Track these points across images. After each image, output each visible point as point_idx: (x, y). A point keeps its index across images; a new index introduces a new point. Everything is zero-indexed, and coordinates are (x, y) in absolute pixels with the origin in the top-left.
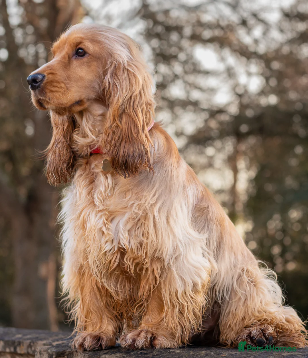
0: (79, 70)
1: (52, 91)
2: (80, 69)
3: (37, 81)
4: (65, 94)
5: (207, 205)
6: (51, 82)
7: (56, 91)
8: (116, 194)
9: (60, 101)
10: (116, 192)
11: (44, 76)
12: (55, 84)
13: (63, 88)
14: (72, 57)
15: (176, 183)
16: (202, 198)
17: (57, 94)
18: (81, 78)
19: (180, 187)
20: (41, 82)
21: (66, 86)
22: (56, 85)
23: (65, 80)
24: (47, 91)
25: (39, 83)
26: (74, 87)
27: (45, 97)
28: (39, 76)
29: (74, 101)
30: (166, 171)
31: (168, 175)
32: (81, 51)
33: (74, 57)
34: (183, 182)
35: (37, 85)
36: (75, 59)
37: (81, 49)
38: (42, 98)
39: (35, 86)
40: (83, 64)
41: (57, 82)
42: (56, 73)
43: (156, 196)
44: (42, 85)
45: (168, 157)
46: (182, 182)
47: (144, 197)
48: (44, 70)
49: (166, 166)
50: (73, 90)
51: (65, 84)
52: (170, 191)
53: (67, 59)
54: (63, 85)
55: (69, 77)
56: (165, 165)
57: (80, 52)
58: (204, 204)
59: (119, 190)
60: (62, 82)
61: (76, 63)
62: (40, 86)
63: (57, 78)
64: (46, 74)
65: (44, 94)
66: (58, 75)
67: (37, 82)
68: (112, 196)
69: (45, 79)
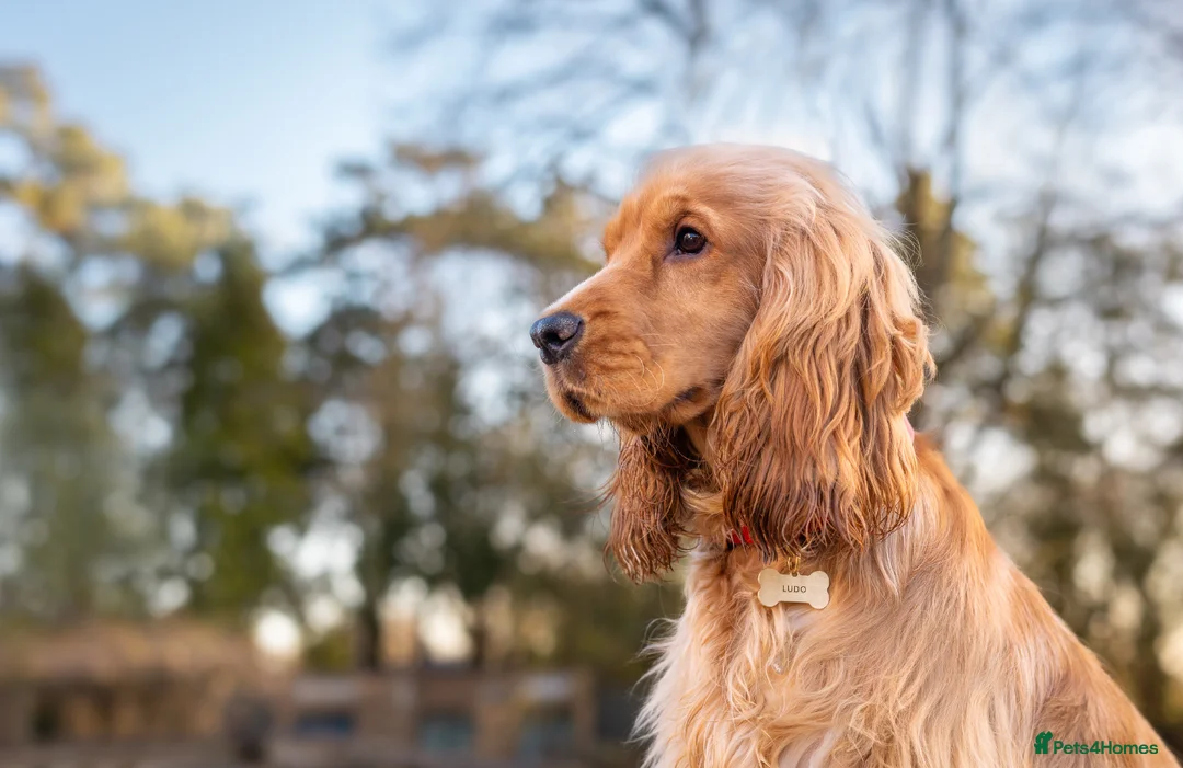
0: (686, 294)
1: (606, 369)
2: (689, 291)
3: (561, 336)
4: (646, 372)
5: (1080, 697)
6: (603, 342)
7: (621, 368)
8: (799, 667)
9: (634, 397)
10: (797, 664)
11: (581, 323)
12: (615, 346)
13: (641, 355)
14: (665, 258)
15: (982, 634)
16: (1066, 678)
17: (622, 377)
18: (692, 319)
19: (993, 650)
20: (572, 340)
21: (649, 348)
22: (618, 349)
23: (646, 329)
24: (592, 369)
25: (566, 344)
26: (672, 347)
27: (587, 386)
28: (564, 322)
29: (676, 392)
30: (949, 600)
31: (956, 608)
32: (689, 236)
33: (670, 258)
34: (1005, 633)
35: (561, 349)
36: (674, 262)
37: (691, 230)
38: (575, 388)
39: (556, 352)
40: (696, 277)
41: (622, 338)
42: (616, 309)
43: (919, 681)
44: (576, 350)
45: (956, 554)
46: (999, 629)
47: (880, 686)
48: (579, 303)
49: (949, 583)
50: (670, 357)
51: (646, 344)
52: (962, 663)
53: (649, 265)
54: (639, 346)
55: (656, 322)
56: (945, 581)
57: (688, 240)
58: (1072, 697)
59: (806, 660)
60: (637, 338)
61: (675, 276)
62: (568, 354)
63: (618, 326)
64: (586, 318)
65: (584, 379)
66: (624, 317)
67: (561, 342)
68: (787, 672)
69: (582, 332)
